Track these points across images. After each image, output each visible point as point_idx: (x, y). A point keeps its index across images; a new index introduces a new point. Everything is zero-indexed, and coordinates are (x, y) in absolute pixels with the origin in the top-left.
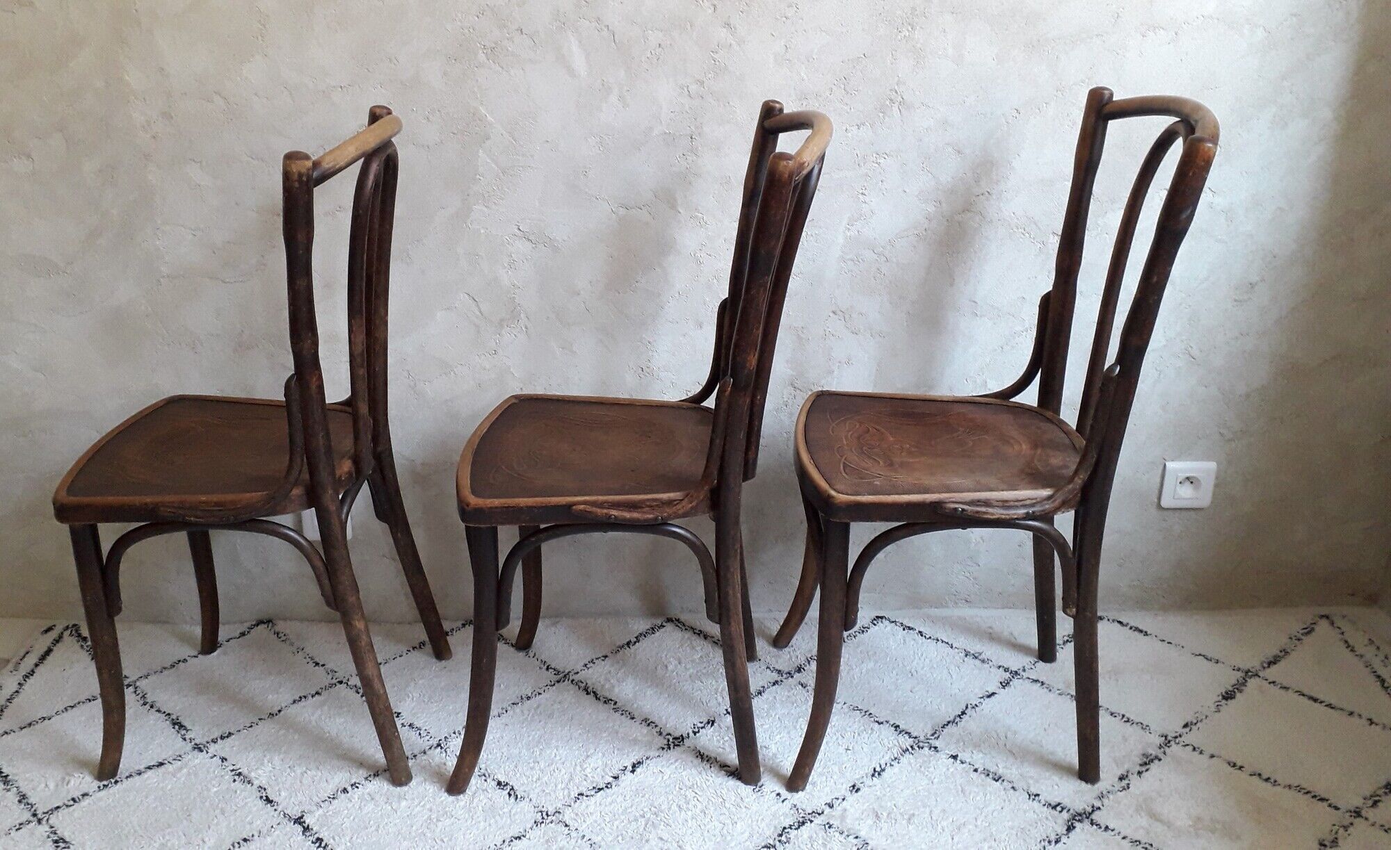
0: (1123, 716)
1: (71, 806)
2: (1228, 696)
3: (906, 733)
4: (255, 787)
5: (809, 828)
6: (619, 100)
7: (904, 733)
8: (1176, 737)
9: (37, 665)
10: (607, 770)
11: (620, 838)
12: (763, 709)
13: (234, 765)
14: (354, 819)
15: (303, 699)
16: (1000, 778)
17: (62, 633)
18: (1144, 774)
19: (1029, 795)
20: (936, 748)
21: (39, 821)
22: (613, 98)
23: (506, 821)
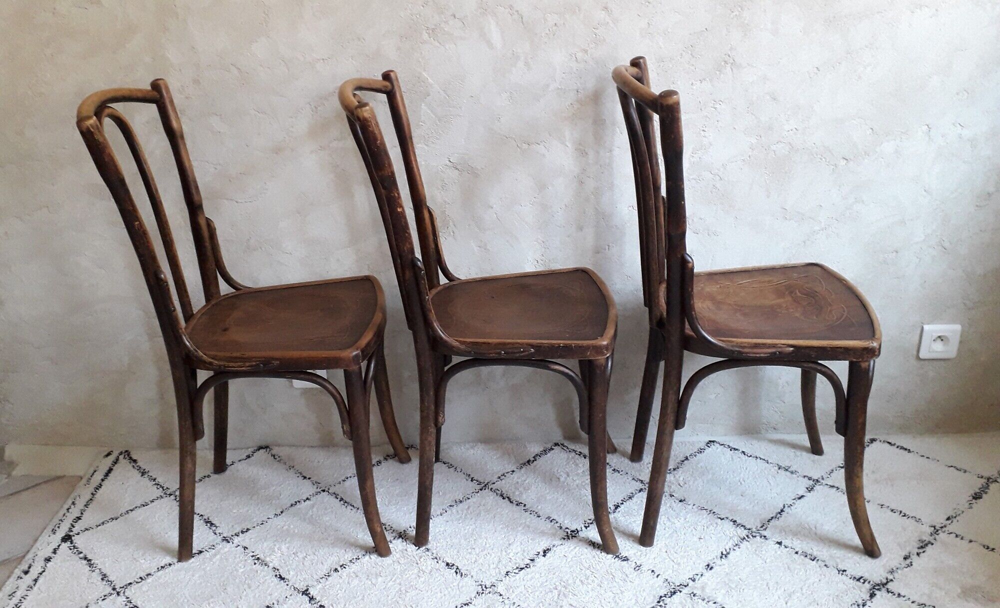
0: (901, 512)
1: (139, 582)
2: (977, 497)
3: (742, 526)
4: (270, 568)
5: (679, 597)
6: (525, 65)
7: (740, 526)
8: (942, 527)
9: (103, 480)
10: (525, 554)
11: (541, 605)
12: (634, 510)
13: (253, 552)
14: (345, 591)
15: (298, 504)
16: (815, 558)
17: (118, 457)
18: (922, 555)
19: (839, 571)
20: (765, 537)
21: (118, 594)
22: (521, 64)
23: (456, 592)
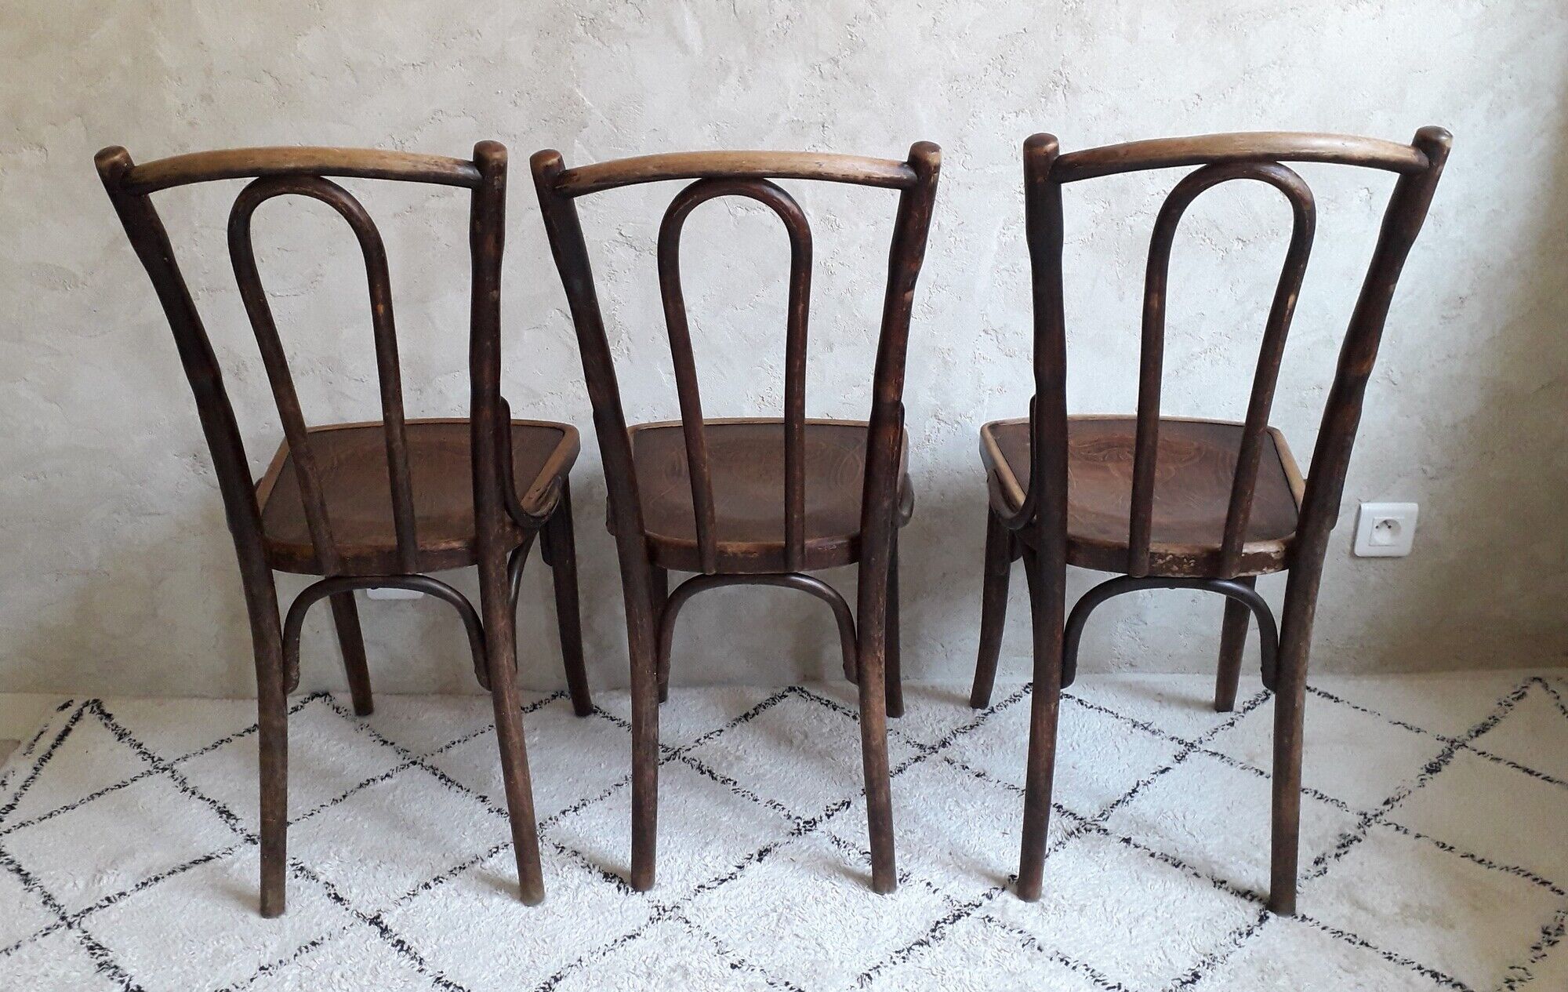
0: (1316, 792)
1: (105, 907)
2: (1433, 769)
3: (1070, 814)
4: (321, 883)
5: (965, 922)
6: (739, 81)
7: (1068, 813)
8: (1376, 815)
9: (54, 747)
10: (730, 858)
11: (749, 935)
12: (906, 789)
13: (294, 859)
14: (439, 918)
15: (371, 783)
16: (1180, 863)
17: (82, 710)
18: (1343, 856)
19: (1215, 882)
20: (1105, 830)
21: (70, 925)
22: (733, 80)
23: (617, 918)
